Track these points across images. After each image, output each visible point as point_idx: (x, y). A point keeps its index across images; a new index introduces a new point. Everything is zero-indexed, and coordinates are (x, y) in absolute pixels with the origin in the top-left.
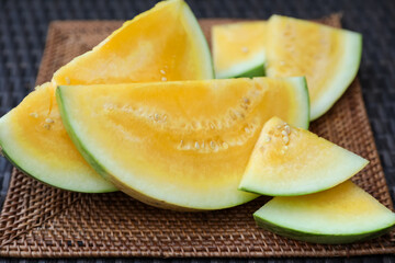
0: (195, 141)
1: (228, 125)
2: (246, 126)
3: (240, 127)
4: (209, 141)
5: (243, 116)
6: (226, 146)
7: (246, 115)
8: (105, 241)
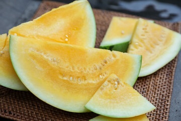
0: (71, 76)
1: (91, 72)
2: (101, 74)
3: (97, 74)
4: (78, 77)
5: (100, 68)
6: (86, 82)
7: (103, 69)
8: (22, 114)
